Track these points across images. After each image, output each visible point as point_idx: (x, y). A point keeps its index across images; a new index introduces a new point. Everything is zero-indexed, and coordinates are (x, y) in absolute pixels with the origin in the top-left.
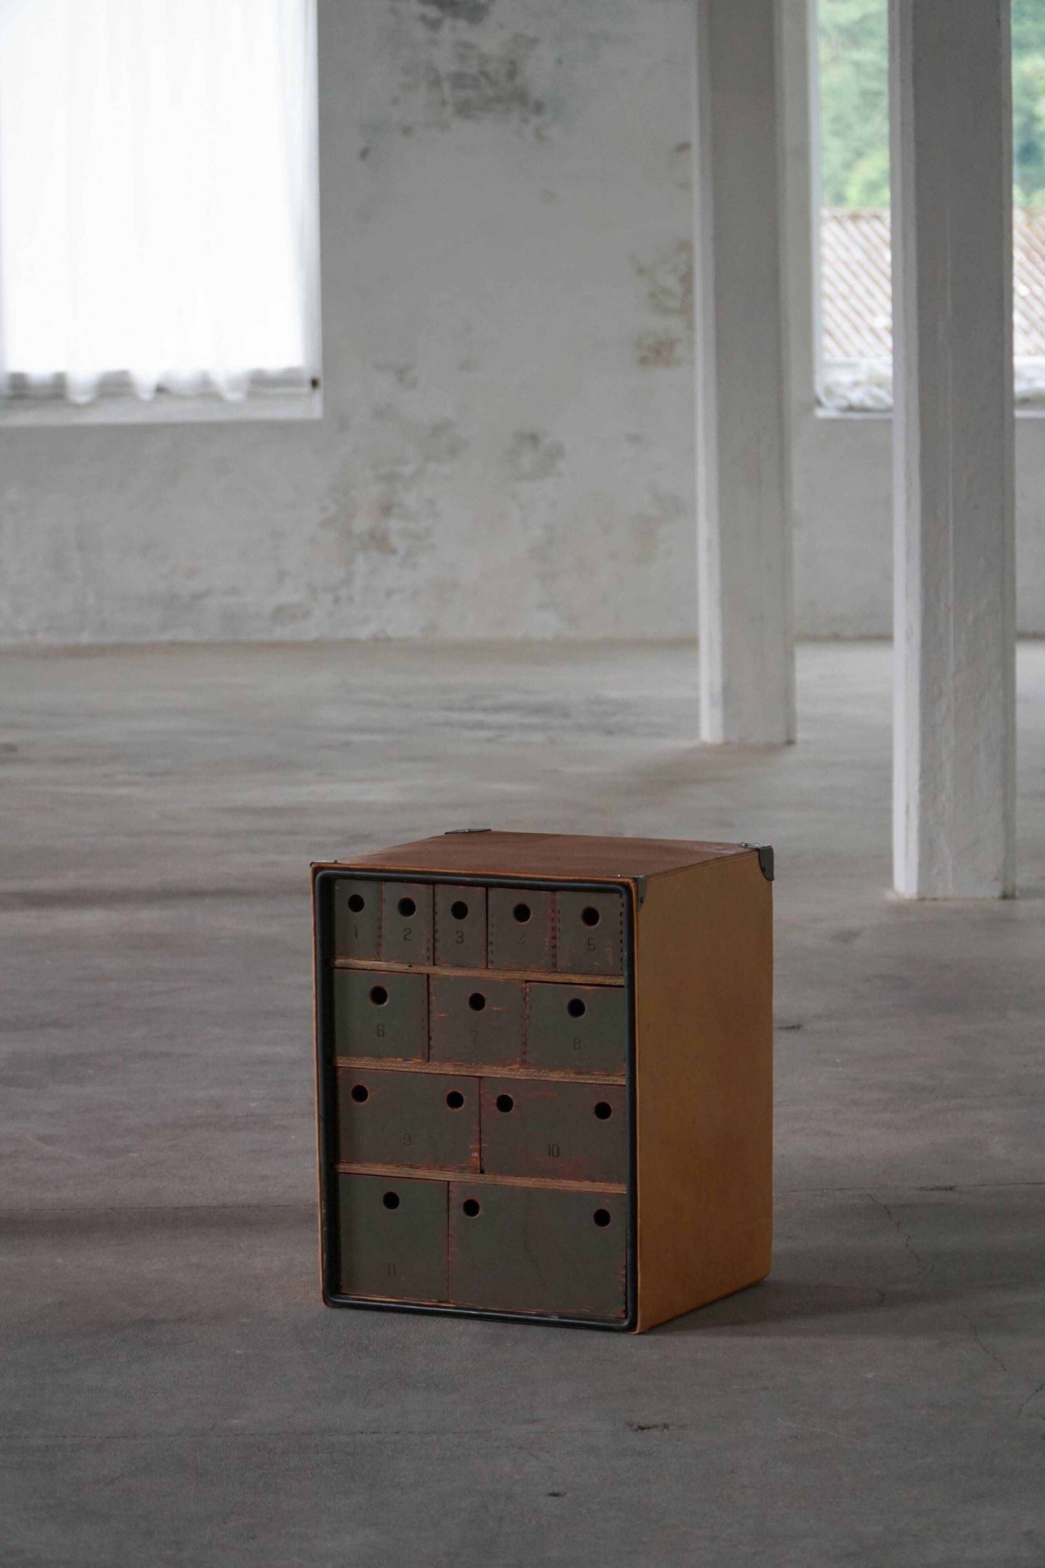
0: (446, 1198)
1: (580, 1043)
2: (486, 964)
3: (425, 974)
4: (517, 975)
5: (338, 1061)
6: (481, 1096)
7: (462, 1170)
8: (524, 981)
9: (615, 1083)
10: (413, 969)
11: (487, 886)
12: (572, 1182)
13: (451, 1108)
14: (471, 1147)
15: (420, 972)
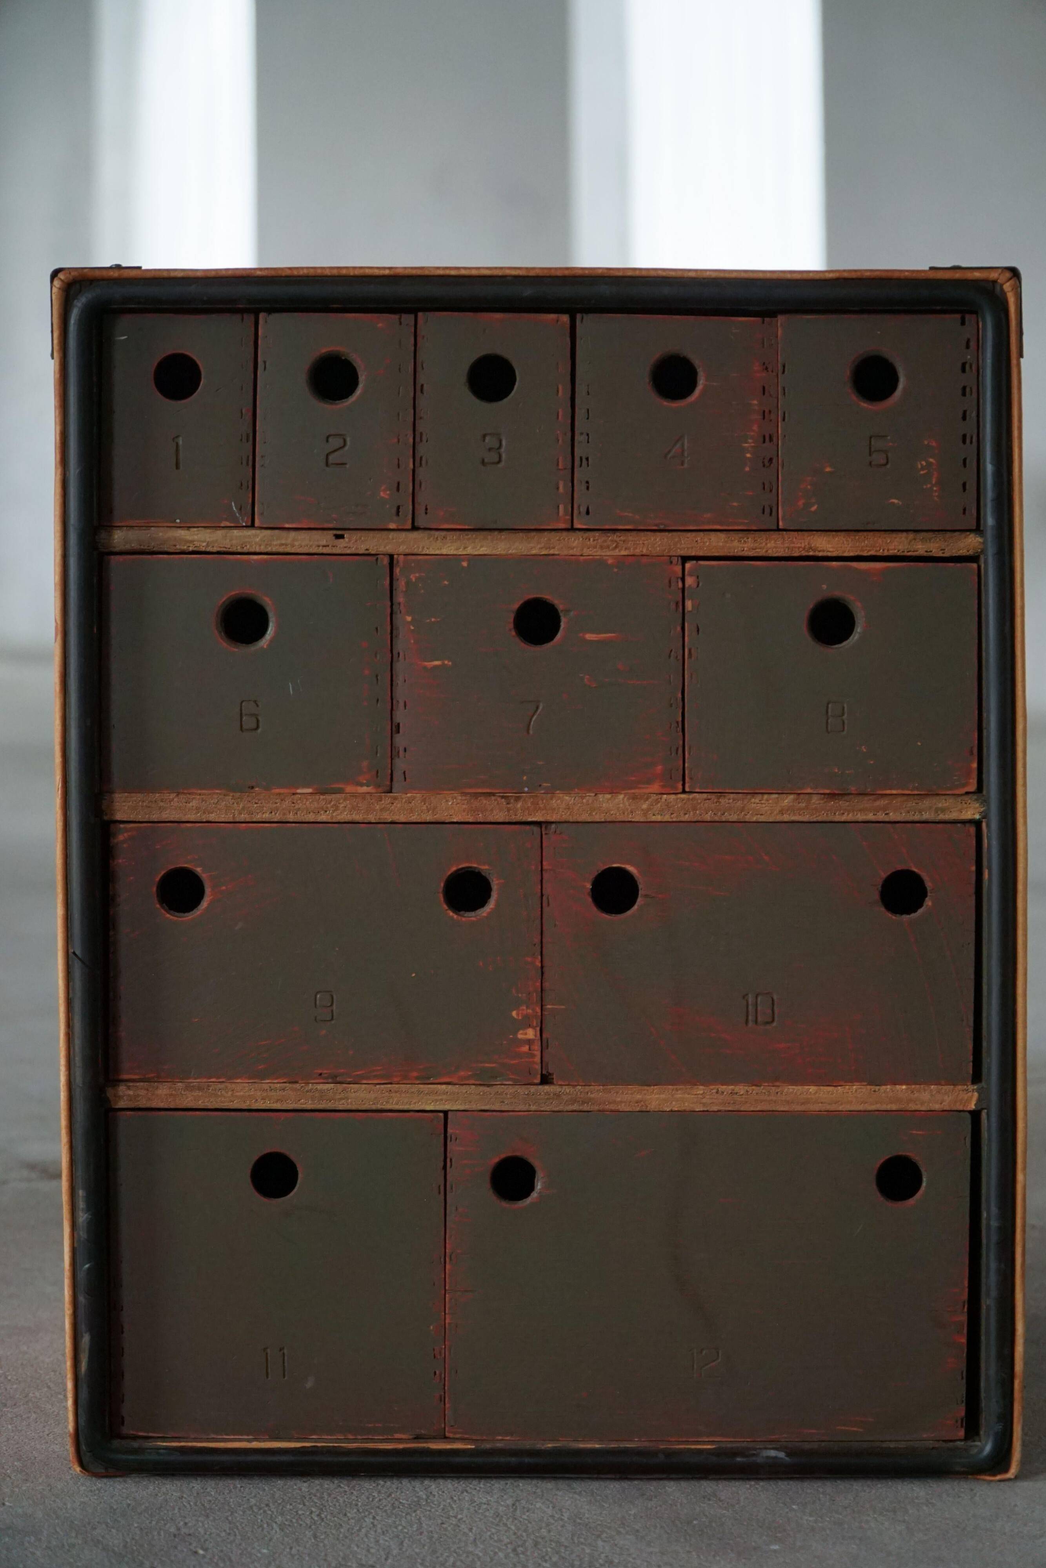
0: (439, 1159)
2: (566, 519)
3: (382, 555)
4: (657, 544)
5: (117, 805)
6: (545, 874)
7: (486, 1079)
8: (675, 560)
9: (942, 817)
10: (341, 546)
11: (572, 310)
12: (812, 1089)
13: (455, 912)
14: (513, 1014)
15: (367, 550)
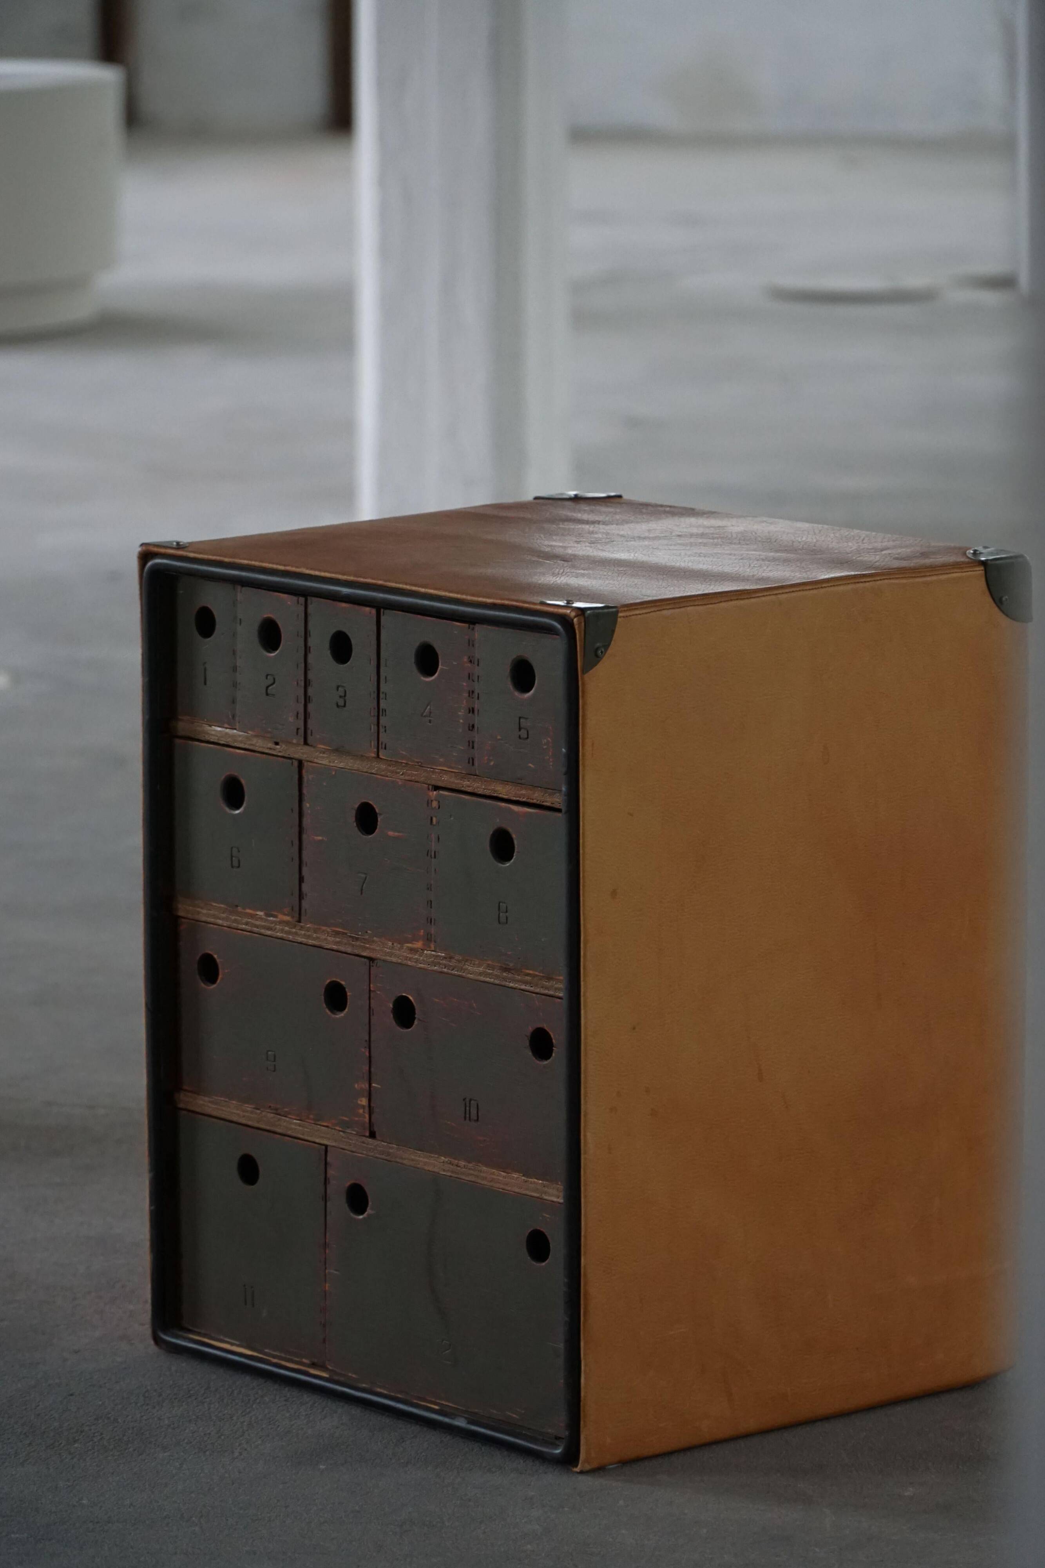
0: (322, 1177)
1: (507, 912)
2: (376, 750)
3: (296, 759)
4: (420, 775)
5: (178, 905)
6: (371, 992)
7: (344, 1127)
8: (430, 787)
9: (548, 992)
10: (279, 750)
11: (380, 607)
12: (496, 1170)
13: (330, 1010)
14: (356, 1086)
15: (289, 755)
